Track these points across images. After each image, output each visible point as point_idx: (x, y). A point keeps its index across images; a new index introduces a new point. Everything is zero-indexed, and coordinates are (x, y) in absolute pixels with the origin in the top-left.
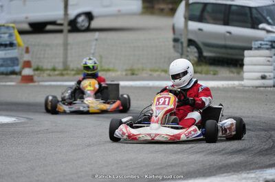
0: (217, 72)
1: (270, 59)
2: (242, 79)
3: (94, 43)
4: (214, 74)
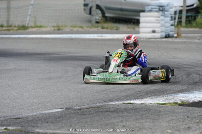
0: (119, 27)
1: (158, 18)
2: (138, 33)
3: (31, 7)
4: (117, 29)
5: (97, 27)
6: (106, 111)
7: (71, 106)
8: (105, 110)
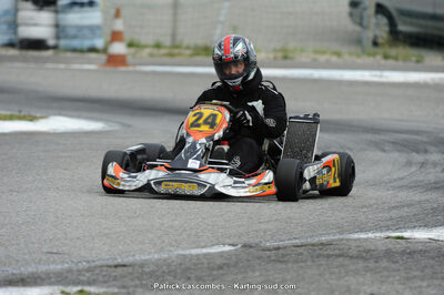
4: (418, 62)
5: (374, 55)
6: (339, 256)
7: (257, 241)
8: (337, 252)
